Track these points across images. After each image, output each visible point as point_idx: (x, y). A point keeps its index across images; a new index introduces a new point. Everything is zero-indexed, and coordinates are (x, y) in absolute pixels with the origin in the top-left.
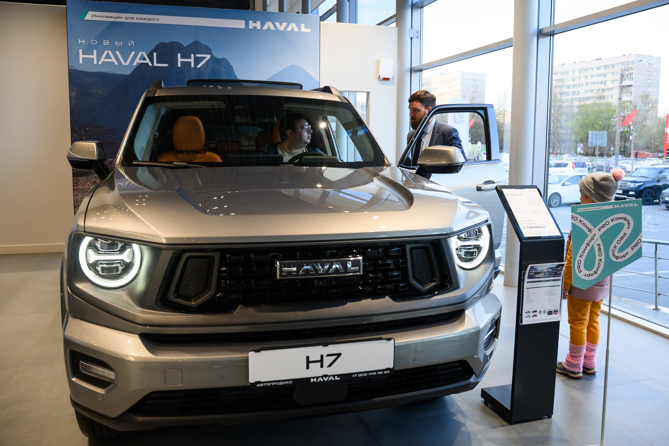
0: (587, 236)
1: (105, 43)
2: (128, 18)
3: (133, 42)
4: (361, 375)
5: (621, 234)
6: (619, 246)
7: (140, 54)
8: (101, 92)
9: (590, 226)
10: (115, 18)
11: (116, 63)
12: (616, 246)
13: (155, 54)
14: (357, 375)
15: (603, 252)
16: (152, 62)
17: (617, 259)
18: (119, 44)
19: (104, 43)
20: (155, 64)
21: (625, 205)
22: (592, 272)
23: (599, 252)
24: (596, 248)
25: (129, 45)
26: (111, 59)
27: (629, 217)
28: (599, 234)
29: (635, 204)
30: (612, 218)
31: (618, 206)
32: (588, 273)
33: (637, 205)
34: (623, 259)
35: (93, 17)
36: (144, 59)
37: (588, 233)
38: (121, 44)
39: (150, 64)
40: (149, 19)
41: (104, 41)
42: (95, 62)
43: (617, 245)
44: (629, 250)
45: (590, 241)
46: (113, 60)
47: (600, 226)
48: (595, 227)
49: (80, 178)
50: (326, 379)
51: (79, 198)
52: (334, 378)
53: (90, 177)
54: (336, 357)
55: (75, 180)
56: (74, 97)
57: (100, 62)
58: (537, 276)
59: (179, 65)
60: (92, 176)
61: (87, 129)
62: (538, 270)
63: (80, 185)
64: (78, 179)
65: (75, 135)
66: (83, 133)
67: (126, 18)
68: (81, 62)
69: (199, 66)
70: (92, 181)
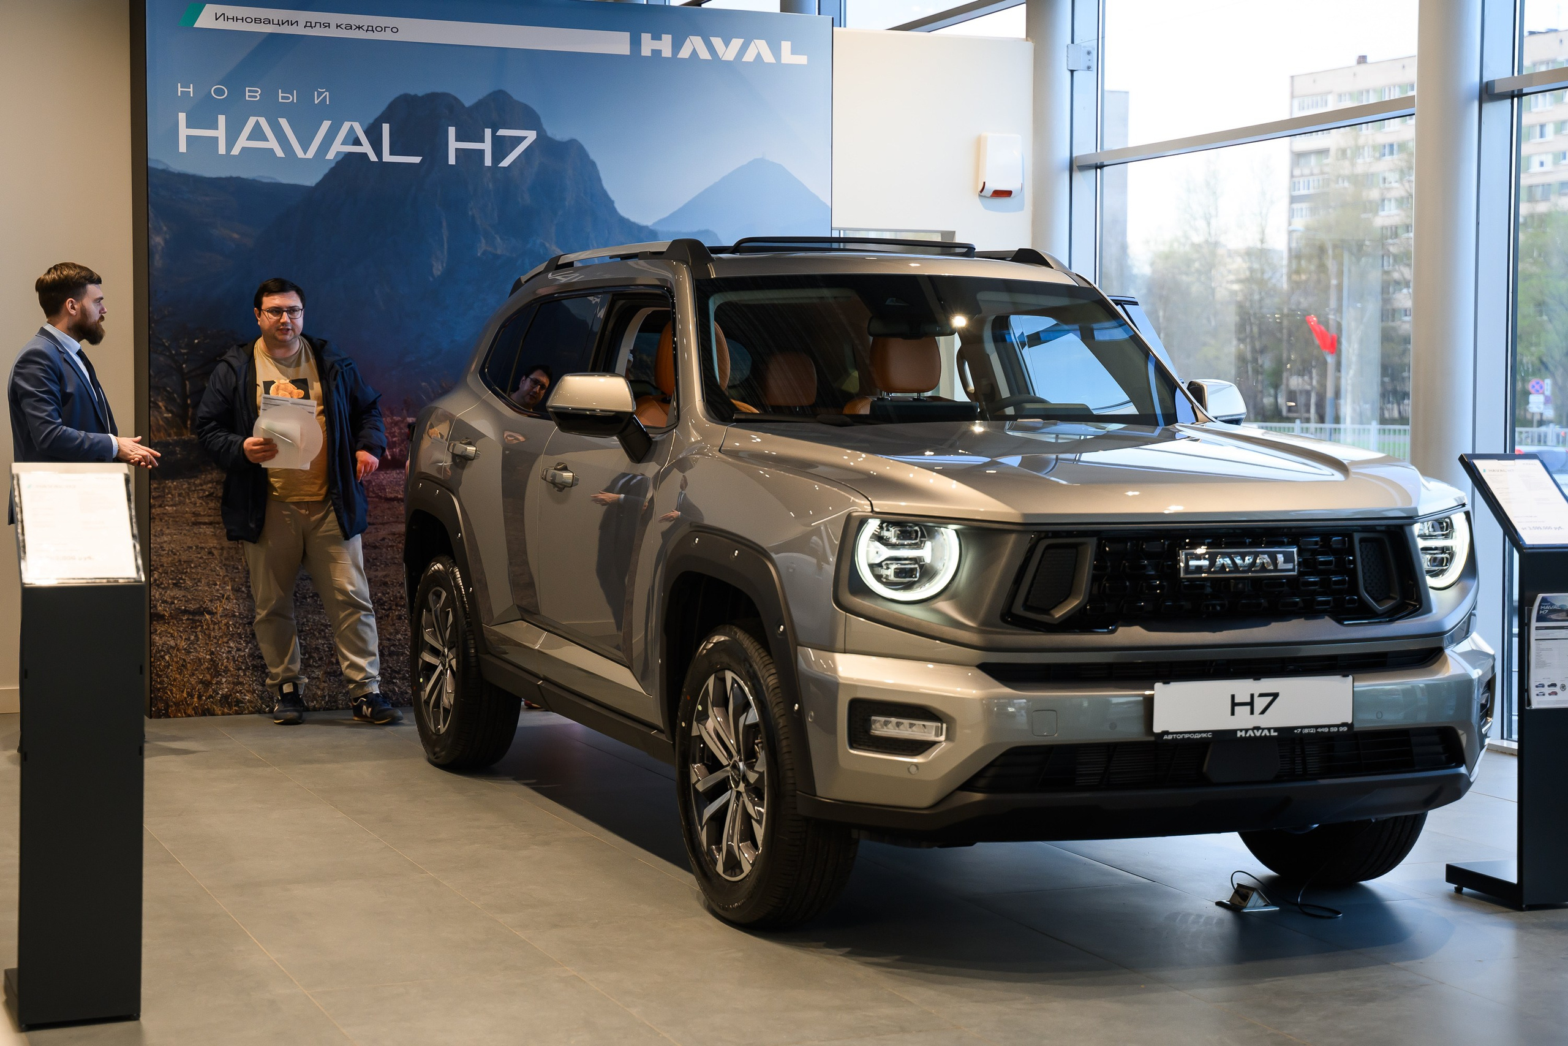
1: (249, 97)
2: (313, 25)
3: (328, 93)
4: (1306, 731)
7: (346, 126)
8: (236, 236)
10: (278, 24)
11: (280, 153)
13: (386, 128)
14: (1302, 731)
16: (378, 152)
18: (289, 98)
19: (247, 94)
20: (387, 157)
25: (316, 102)
26: (266, 139)
35: (217, 19)
36: (357, 142)
38: (293, 98)
39: (373, 157)
40: (371, 29)
41: (247, 89)
42: (222, 150)
46: (272, 143)
49: (170, 484)
50: (1258, 734)
51: (165, 542)
52: (1270, 732)
53: (198, 482)
54: (1270, 698)
55: (155, 488)
56: (160, 248)
57: (236, 151)
58: (1553, 617)
59: (452, 161)
60: (203, 476)
61: (196, 341)
62: (1554, 605)
63: (171, 503)
64: (164, 487)
65: (162, 359)
66: (184, 354)
67: (309, 25)
68: (183, 148)
69: (505, 163)
70: (204, 491)
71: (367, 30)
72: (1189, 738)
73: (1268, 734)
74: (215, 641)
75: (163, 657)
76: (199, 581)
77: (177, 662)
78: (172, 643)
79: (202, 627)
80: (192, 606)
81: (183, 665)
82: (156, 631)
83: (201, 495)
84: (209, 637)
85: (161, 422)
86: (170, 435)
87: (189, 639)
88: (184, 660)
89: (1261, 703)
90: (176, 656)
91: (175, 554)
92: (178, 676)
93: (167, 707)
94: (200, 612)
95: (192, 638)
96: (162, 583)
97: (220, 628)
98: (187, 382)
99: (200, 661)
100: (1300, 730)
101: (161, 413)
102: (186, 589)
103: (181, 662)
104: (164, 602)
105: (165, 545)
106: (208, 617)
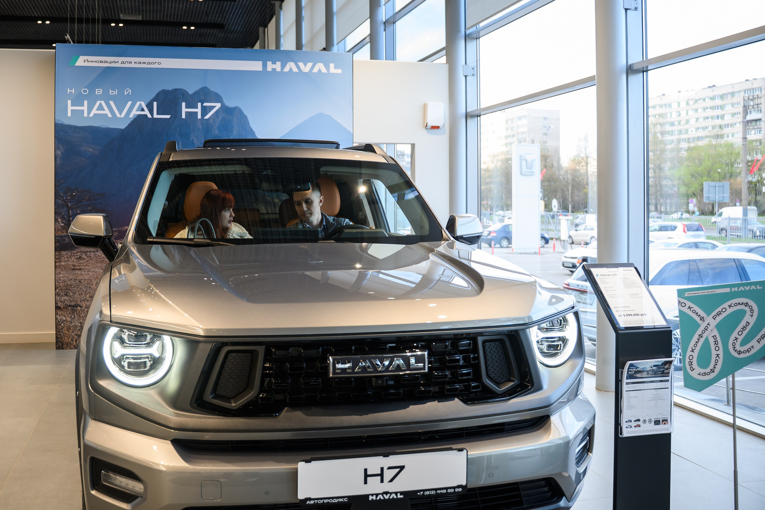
0: (699, 326)
1: (97, 93)
2: (125, 63)
3: (130, 90)
4: (427, 493)
5: (743, 323)
6: (740, 338)
7: (138, 104)
8: (91, 150)
9: (703, 314)
10: (110, 63)
11: (110, 115)
12: (736, 339)
13: (155, 104)
14: (424, 493)
15: (720, 345)
16: (152, 114)
17: (739, 354)
18: (114, 93)
19: (97, 92)
20: (156, 116)
21: (745, 287)
22: (708, 370)
23: (716, 345)
24: (712, 341)
25: (126, 94)
26: (104, 110)
27: (751, 303)
28: (713, 323)
29: (758, 286)
30: (729, 303)
31: (736, 289)
32: (703, 371)
33: (761, 288)
34: (747, 355)
35: (84, 62)
36: (143, 110)
37: (700, 322)
38: (116, 93)
39: (149, 116)
40: (149, 63)
41: (97, 90)
42: (86, 115)
43: (738, 336)
44: (754, 342)
45: (704, 332)
46: (107, 112)
47: (715, 313)
48: (708, 315)
49: (63, 253)
50: (387, 497)
51: (61, 277)
52: (397, 495)
53: (75, 252)
54: (398, 470)
55: (57, 255)
56: (59, 155)
57: (91, 115)
58: (638, 375)
59: (184, 116)
60: (77, 250)
61: (74, 194)
62: (639, 368)
63: (63, 261)
64: (60, 254)
65: (60, 201)
66: (69, 199)
67: (123, 63)
68: (69, 114)
69: (207, 117)
70: (77, 256)
71: (148, 64)
72: (328, 502)
73: (395, 497)
74: (82, 318)
75: (61, 324)
76: (75, 293)
77: (66, 327)
78: (64, 319)
79: (77, 312)
80: (73, 304)
81: (69, 328)
82: (58, 313)
83: (76, 257)
84: (80, 316)
85: (59, 227)
86: (63, 233)
87: (71, 317)
88: (69, 326)
89: (389, 474)
90: (66, 324)
91: (65, 282)
92: (67, 332)
93: (63, 345)
94: (76, 306)
95: (73, 316)
96: (60, 294)
97: (84, 313)
98: (70, 211)
99: (76, 326)
100: (422, 492)
101: (59, 224)
102: (70, 296)
103: (68, 326)
104: (61, 302)
105: (61, 278)
106: (79, 308)
